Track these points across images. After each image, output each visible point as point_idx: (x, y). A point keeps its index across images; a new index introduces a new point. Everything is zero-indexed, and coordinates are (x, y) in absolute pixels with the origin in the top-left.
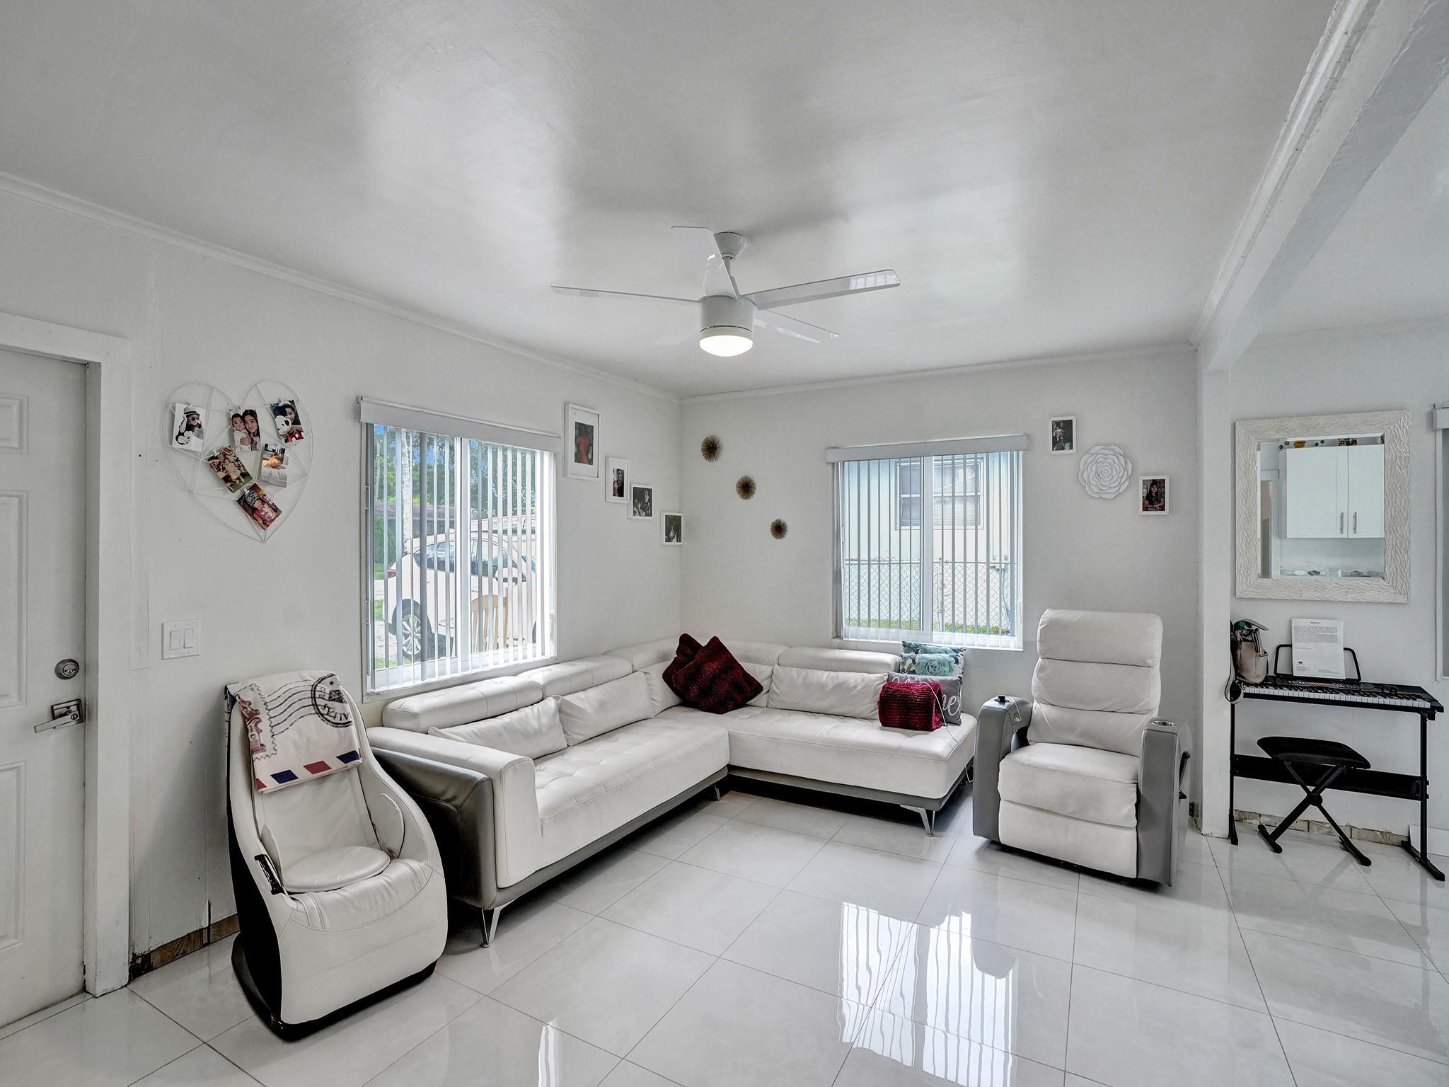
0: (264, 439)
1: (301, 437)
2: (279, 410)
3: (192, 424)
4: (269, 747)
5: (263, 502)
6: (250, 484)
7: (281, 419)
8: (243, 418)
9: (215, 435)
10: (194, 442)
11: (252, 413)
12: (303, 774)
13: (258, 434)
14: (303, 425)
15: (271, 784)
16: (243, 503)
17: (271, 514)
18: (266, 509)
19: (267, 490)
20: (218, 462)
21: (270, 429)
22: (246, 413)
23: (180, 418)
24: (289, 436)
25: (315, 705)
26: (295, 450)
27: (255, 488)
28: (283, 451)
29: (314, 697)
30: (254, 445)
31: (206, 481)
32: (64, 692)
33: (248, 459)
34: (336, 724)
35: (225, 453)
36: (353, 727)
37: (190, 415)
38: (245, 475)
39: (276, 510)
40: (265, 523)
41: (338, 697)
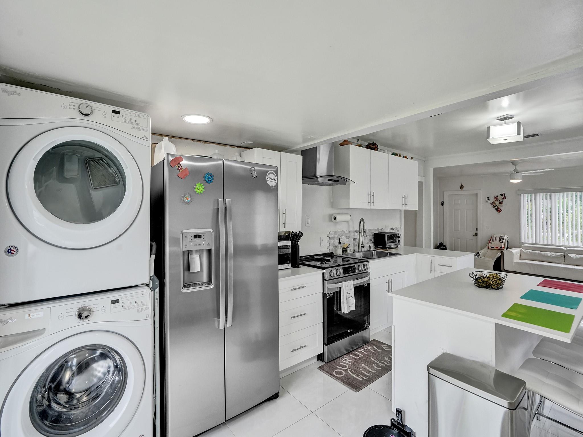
0: (499, 199)
1: (505, 198)
2: (501, 195)
3: (488, 199)
4: (491, 243)
5: (499, 209)
6: (497, 207)
7: (502, 196)
8: (496, 197)
9: (492, 200)
10: (489, 201)
11: (497, 196)
12: (495, 248)
13: (498, 199)
14: (506, 197)
15: (490, 248)
16: (496, 209)
17: (500, 211)
18: (500, 210)
19: (499, 207)
20: (492, 204)
21: (500, 198)
22: (496, 196)
23: (487, 198)
24: (503, 199)
25: (499, 239)
26: (504, 201)
27: (498, 207)
28: (502, 201)
29: (499, 238)
30: (497, 201)
31: (491, 206)
32: (475, 232)
33: (497, 203)
34: (501, 242)
35: (493, 202)
36: (503, 243)
37: (488, 198)
38: (496, 205)
39: (501, 210)
40: (499, 212)
41: (503, 239)
